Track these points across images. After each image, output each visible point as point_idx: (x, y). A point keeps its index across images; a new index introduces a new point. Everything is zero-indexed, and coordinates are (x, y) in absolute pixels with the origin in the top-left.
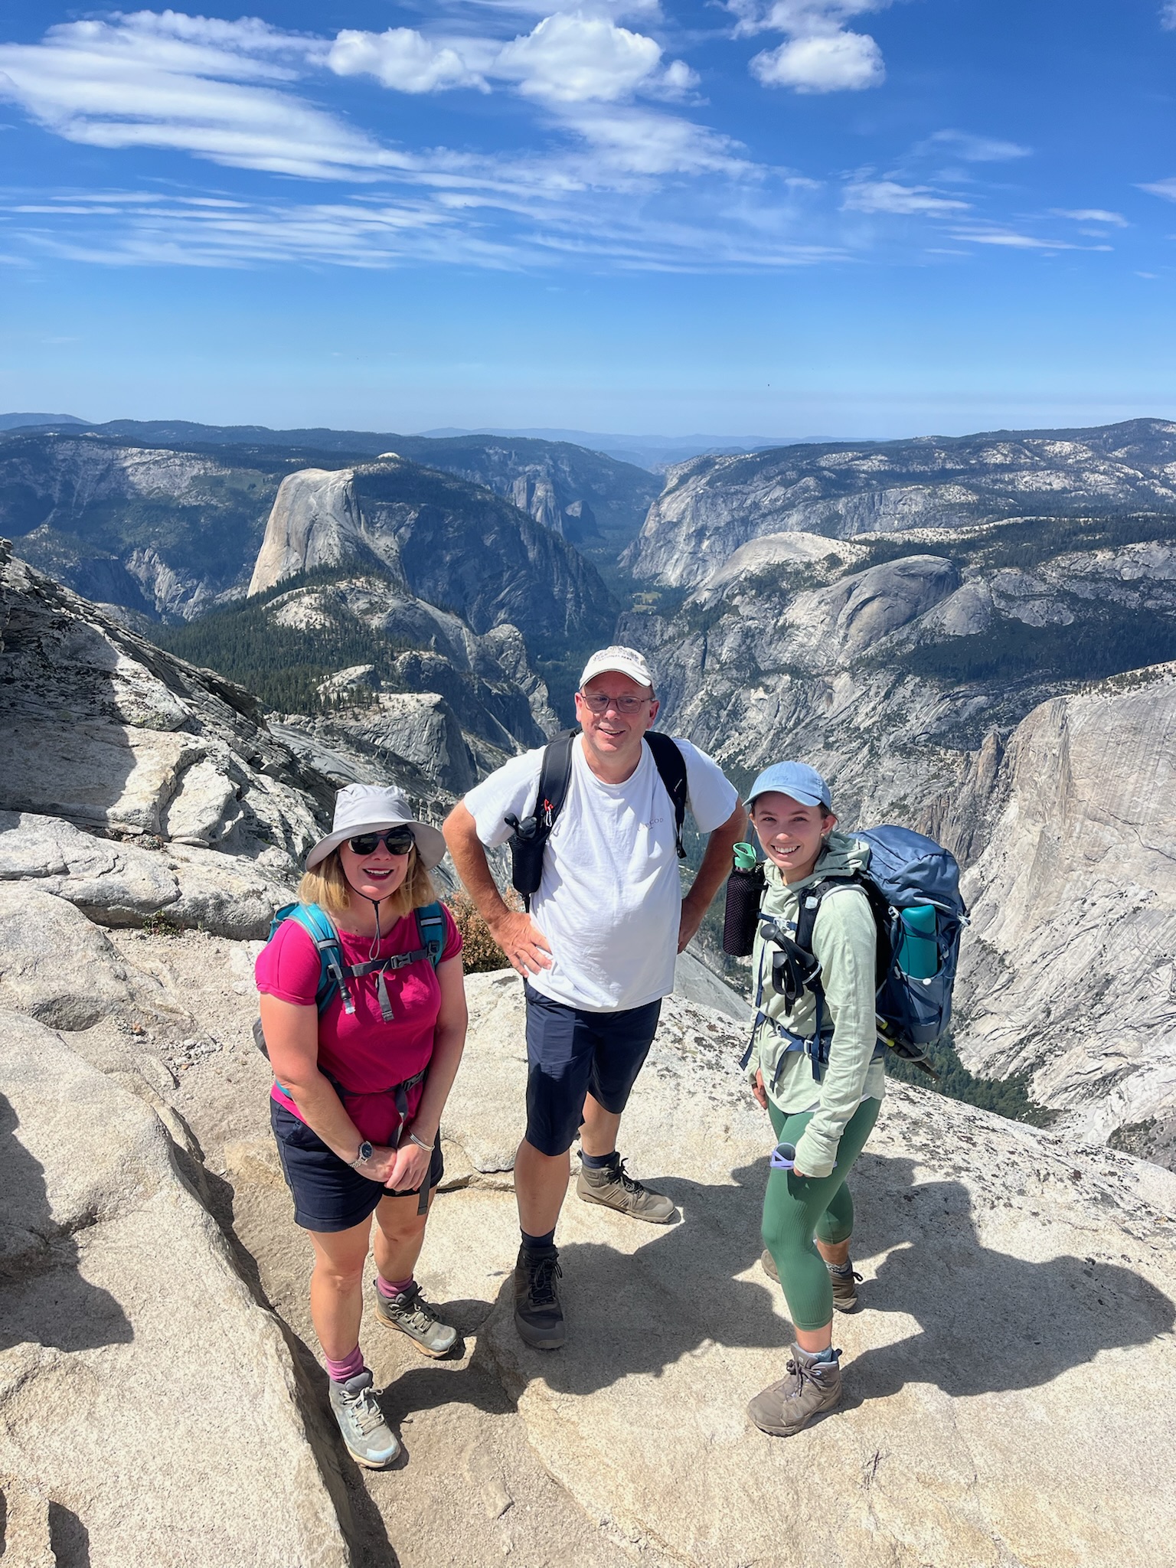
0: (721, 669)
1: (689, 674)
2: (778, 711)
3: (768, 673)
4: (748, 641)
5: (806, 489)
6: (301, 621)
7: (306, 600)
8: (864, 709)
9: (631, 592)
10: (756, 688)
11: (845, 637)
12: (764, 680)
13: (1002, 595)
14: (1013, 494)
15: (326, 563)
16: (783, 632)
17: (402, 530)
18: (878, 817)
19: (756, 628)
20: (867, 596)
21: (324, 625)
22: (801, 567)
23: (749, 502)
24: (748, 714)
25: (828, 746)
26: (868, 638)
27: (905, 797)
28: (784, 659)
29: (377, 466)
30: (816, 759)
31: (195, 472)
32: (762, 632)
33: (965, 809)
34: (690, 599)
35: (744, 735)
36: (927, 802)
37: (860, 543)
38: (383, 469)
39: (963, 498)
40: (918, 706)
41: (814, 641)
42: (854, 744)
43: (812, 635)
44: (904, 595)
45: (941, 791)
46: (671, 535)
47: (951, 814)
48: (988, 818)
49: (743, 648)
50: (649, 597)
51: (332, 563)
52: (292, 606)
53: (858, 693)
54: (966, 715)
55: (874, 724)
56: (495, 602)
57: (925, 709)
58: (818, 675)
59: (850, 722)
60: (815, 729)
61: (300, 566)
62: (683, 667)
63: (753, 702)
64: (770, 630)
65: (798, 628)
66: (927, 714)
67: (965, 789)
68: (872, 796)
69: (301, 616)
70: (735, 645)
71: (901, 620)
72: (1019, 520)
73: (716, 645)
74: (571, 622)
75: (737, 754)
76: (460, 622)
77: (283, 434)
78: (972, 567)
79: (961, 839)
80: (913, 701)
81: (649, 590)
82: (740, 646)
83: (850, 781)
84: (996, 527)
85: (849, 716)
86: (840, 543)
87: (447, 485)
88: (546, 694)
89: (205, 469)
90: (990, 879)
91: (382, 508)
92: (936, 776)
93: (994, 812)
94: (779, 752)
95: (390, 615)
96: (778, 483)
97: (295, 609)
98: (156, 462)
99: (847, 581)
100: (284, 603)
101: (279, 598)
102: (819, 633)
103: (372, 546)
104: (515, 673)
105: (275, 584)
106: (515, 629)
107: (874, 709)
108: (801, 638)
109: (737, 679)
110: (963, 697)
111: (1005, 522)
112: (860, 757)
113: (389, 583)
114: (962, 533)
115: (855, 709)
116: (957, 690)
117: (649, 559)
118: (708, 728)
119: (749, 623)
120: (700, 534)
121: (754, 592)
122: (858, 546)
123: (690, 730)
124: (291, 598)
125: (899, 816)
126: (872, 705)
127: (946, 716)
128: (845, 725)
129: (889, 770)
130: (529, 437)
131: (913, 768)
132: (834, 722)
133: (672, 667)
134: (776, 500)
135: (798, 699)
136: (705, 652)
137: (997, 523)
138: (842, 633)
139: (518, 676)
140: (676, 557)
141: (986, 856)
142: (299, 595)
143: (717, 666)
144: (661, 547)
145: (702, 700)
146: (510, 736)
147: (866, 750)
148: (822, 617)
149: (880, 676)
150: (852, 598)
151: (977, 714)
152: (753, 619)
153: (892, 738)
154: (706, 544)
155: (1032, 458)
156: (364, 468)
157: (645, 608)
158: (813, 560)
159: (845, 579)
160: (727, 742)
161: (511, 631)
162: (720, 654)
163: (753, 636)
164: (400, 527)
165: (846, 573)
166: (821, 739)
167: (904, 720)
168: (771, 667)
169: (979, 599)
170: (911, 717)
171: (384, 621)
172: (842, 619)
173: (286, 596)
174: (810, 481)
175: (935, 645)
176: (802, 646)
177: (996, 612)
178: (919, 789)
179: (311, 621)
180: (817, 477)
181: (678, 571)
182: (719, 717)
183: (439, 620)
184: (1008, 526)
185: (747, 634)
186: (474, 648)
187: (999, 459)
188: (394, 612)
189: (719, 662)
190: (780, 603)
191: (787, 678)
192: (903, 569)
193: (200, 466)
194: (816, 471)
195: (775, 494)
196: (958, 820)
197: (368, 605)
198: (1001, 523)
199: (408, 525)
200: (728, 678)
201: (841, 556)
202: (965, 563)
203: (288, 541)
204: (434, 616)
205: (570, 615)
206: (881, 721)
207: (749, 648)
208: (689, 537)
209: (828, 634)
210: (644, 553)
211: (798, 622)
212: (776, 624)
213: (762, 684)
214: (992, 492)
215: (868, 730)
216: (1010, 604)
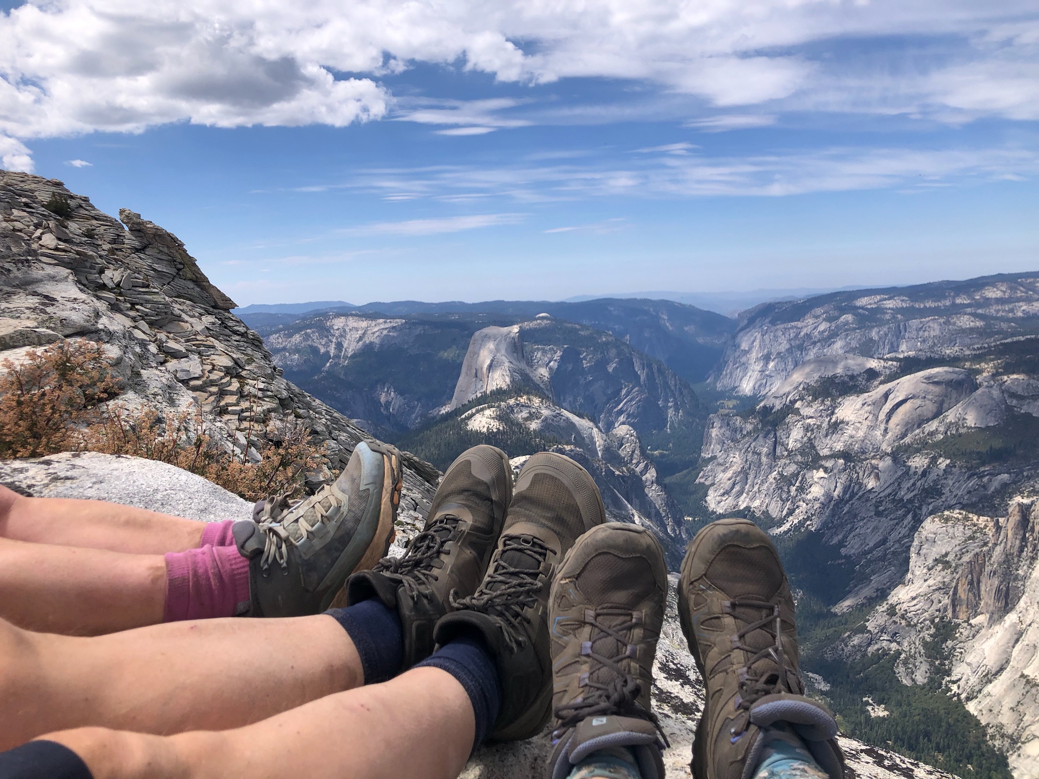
0: (789, 455)
1: (764, 459)
2: (836, 487)
3: (827, 458)
4: (809, 434)
5: (847, 323)
6: (484, 427)
7: (488, 412)
8: (906, 485)
9: (717, 401)
10: (817, 469)
11: (886, 430)
12: (823, 463)
13: (1013, 395)
14: (1014, 320)
15: (501, 388)
16: (836, 427)
17: (552, 364)
18: (925, 571)
19: (815, 424)
20: (901, 399)
21: (498, 429)
22: (846, 379)
23: (802, 334)
24: (813, 489)
25: (879, 514)
26: (904, 430)
27: (947, 554)
28: (838, 447)
29: (535, 322)
30: (869, 525)
31: (418, 332)
32: (819, 427)
33: (1000, 565)
34: (762, 404)
35: (810, 505)
36: (966, 558)
37: (891, 359)
38: (539, 324)
39: (972, 324)
40: (951, 482)
41: (861, 434)
42: (900, 512)
43: (858, 428)
44: (930, 397)
45: (978, 550)
46: (744, 359)
47: (988, 569)
48: (1021, 572)
49: (805, 439)
50: (731, 404)
51: (504, 387)
52: (478, 417)
53: (900, 473)
54: (992, 489)
55: (915, 496)
56: (616, 410)
57: (957, 485)
58: (866, 459)
59: (895, 495)
60: (867, 501)
61: (484, 390)
62: (759, 454)
63: (816, 480)
64: (825, 425)
65: (847, 424)
66: (959, 488)
67: (999, 549)
68: (918, 554)
69: (484, 423)
70: (799, 437)
71: (930, 415)
72: (1022, 338)
73: (784, 437)
74: (672, 422)
75: (805, 520)
76: (591, 424)
77: (474, 305)
78: (985, 374)
79: (998, 590)
80: (946, 479)
81: (730, 399)
82: (802, 438)
83: (899, 541)
84: (1002, 344)
85: (894, 490)
86: (876, 361)
87: (582, 333)
88: (655, 475)
89: (424, 330)
90: (1028, 623)
91: (538, 349)
92: (971, 538)
93: (1025, 567)
94: (839, 518)
95: (543, 421)
96: (824, 320)
97: (480, 419)
99: (883, 388)
100: (473, 415)
101: (470, 412)
102: (864, 428)
103: (531, 375)
104: (632, 460)
105: (467, 403)
106: (631, 428)
107: (914, 484)
108: (850, 431)
109: (802, 462)
110: (987, 475)
111: (1009, 340)
112: (905, 522)
113: (543, 399)
114: (974, 349)
115: (899, 485)
116: (982, 469)
117: (728, 376)
118: (782, 499)
119: (808, 421)
120: (767, 358)
121: (811, 397)
122: (890, 363)
123: (767, 501)
124: (478, 412)
125: (943, 570)
126: (912, 481)
127: (975, 490)
128: (891, 497)
129: (931, 533)
130: (638, 297)
131: (951, 531)
132: (882, 495)
133: (750, 454)
134: (824, 331)
135: (852, 478)
136: (775, 443)
137: (1003, 341)
138: (883, 427)
139: (634, 461)
140: (749, 374)
141: (1022, 604)
142: (482, 410)
143: (786, 453)
144: (737, 368)
145: (775, 478)
146: (629, 506)
147: (910, 517)
148: (866, 416)
149: (917, 459)
150: (888, 401)
151: (1002, 488)
152: (812, 417)
153: (931, 507)
154: (771, 365)
155: (1026, 293)
156: (527, 325)
157: (727, 411)
158: (855, 373)
159: (881, 387)
160: (797, 511)
161: (628, 430)
162: (788, 444)
163: (812, 430)
164: (550, 362)
165: (882, 383)
166: (872, 508)
167: (940, 494)
168: (828, 453)
169: (993, 399)
170: (946, 490)
171: (539, 425)
172: (882, 416)
173: (474, 410)
174: (849, 317)
175: (960, 435)
176: (852, 437)
177: (1009, 408)
178: (958, 548)
179: (490, 426)
180: (853, 314)
181: (751, 385)
182: (789, 491)
183: (577, 423)
184: (1013, 343)
185: (807, 429)
186: (602, 442)
187: (999, 294)
188: (546, 418)
189: (787, 450)
190: (832, 405)
191: (841, 461)
192: (928, 378)
194: (853, 310)
195: (822, 327)
196: (995, 574)
197: (528, 415)
198: (1006, 341)
199: (556, 360)
200: (794, 462)
201: (877, 369)
202: (979, 372)
203: (476, 374)
204: (573, 421)
205: (671, 417)
206: (921, 494)
207: (810, 439)
208: (758, 359)
209: (872, 428)
210: (724, 372)
211: (847, 419)
212: (829, 421)
213: (822, 466)
214: (996, 318)
215: (910, 501)
216: (1021, 402)
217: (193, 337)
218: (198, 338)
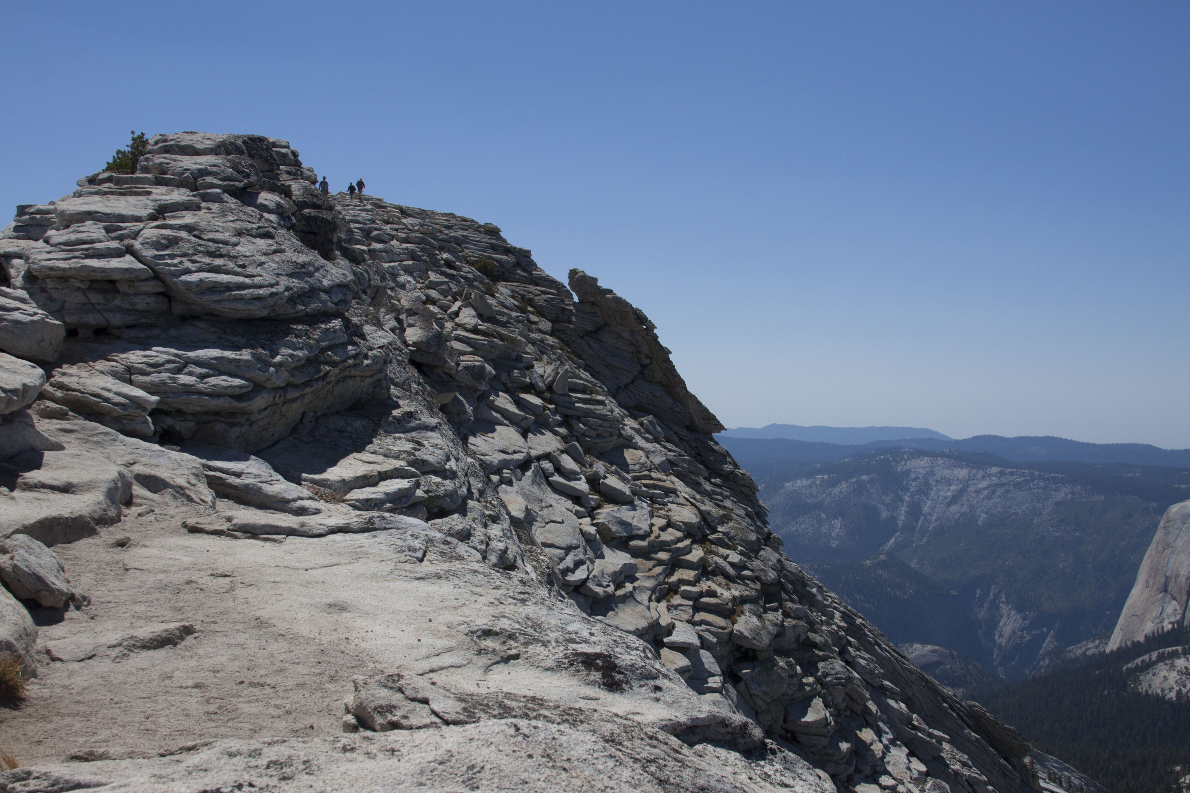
6: (1171, 689)
7: (1181, 662)
31: (1060, 496)
52: (1162, 670)
61: (1178, 617)
69: (1172, 682)
89: (1073, 493)
97: (1164, 673)
98: (1017, 485)
100: (1152, 664)
101: (1146, 657)
105: (1142, 640)
124: (1162, 658)
142: (1175, 655)
173: (1154, 655)
179: (1184, 690)
193: (1067, 490)
203: (1165, 586)
217: (646, 473)
218: (653, 475)
